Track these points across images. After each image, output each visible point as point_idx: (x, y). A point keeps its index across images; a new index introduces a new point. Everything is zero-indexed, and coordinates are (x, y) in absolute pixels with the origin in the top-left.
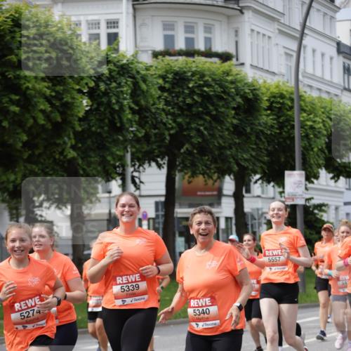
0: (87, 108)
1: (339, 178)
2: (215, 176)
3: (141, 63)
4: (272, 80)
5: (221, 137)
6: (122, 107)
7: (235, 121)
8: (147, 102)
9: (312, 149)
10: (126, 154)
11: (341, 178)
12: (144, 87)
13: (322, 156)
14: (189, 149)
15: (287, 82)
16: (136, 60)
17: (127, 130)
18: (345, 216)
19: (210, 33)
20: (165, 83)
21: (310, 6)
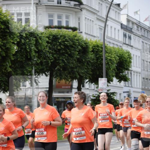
0: (16, 50)
1: (121, 81)
2: (70, 80)
3: (39, 31)
4: (94, 39)
5: (72, 63)
6: (31, 50)
7: (78, 57)
8: (41, 48)
9: (110, 69)
10: (32, 70)
11: (122, 81)
12: (40, 41)
13: (114, 72)
14: (59, 68)
15: (100, 40)
16: (37, 30)
17: (33, 60)
18: (123, 98)
19: (68, 19)
20: (49, 40)
21: (110, 8)
